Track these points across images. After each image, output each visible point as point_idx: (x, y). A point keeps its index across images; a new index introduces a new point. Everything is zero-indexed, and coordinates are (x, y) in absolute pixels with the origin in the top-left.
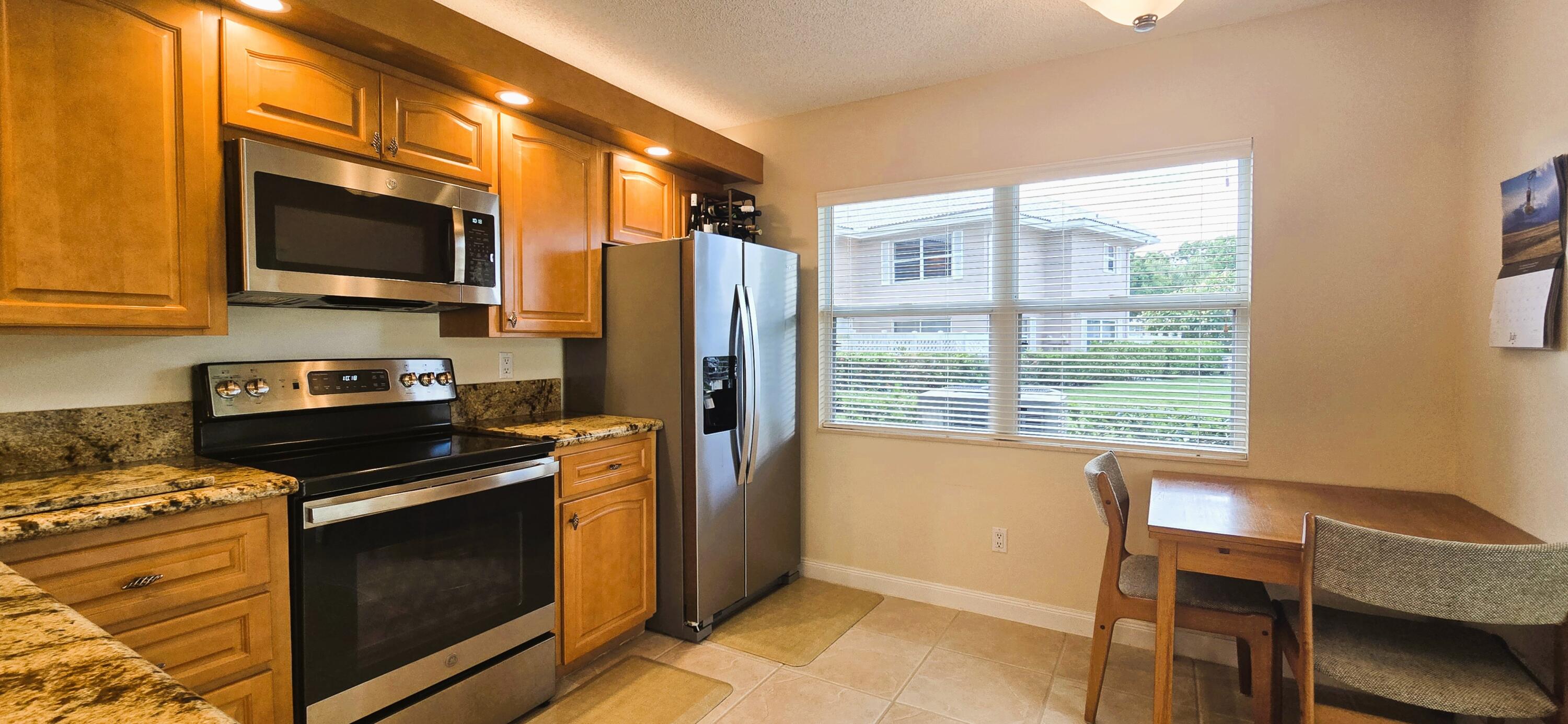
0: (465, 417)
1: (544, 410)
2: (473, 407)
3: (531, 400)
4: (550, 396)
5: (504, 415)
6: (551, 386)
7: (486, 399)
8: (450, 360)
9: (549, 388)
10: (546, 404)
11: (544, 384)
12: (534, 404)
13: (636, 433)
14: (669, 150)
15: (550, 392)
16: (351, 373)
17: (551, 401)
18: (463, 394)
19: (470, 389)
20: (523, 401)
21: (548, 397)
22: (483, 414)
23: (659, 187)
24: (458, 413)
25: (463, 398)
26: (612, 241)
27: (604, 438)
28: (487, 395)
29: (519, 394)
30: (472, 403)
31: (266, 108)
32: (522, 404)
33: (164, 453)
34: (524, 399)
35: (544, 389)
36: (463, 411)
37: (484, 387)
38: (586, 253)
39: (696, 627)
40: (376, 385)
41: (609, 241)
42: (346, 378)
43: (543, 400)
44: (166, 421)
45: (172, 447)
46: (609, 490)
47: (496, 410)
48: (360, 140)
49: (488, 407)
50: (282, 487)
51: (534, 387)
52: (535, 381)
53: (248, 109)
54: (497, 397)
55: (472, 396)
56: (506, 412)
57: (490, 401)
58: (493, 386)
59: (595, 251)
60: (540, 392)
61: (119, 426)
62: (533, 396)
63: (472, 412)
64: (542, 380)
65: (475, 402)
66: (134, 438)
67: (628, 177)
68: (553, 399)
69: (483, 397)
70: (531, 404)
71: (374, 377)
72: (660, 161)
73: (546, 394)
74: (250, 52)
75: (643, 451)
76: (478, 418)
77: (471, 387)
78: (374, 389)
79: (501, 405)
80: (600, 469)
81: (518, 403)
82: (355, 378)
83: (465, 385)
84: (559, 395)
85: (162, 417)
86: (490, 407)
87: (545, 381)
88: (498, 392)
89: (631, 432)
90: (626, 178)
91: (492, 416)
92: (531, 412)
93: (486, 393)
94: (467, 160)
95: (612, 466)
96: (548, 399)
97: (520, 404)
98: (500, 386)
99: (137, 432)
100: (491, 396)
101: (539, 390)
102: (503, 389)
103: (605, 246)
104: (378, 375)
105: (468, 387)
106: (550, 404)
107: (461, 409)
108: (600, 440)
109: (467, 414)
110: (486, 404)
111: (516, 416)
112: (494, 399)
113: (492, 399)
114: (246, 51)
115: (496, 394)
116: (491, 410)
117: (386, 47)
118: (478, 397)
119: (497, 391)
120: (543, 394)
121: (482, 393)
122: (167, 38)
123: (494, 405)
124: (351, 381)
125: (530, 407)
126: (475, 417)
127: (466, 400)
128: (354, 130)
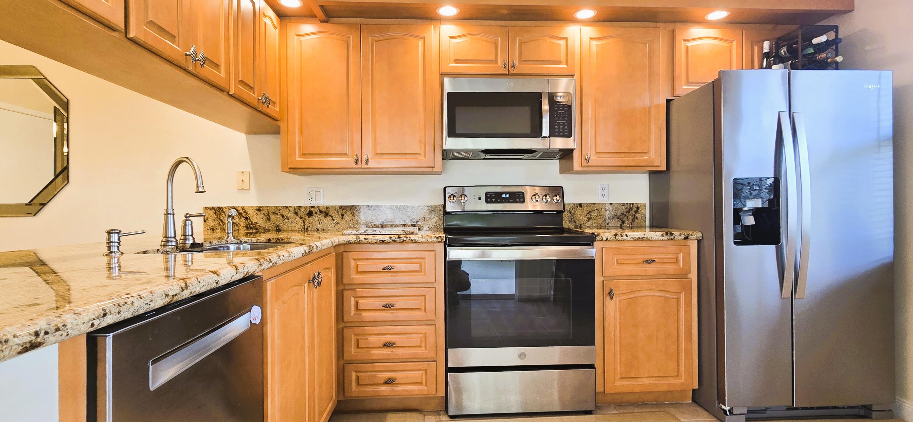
0: (574, 224)
1: (631, 224)
2: (579, 218)
3: (621, 217)
4: (637, 215)
5: (600, 225)
6: (638, 208)
7: (588, 213)
8: (562, 188)
9: (635, 209)
10: (633, 220)
11: (631, 206)
12: (623, 220)
13: (672, 239)
14: (727, 11)
15: (636, 212)
16: (506, 193)
17: (637, 219)
18: (573, 209)
19: (577, 207)
20: (615, 217)
21: (635, 215)
22: (585, 223)
23: (726, 45)
24: (569, 221)
25: (573, 212)
26: (675, 96)
27: (638, 239)
28: (589, 211)
29: (612, 212)
30: (579, 215)
31: (456, 61)
32: (614, 219)
33: (433, 227)
34: (616, 216)
35: (632, 210)
36: (572, 220)
37: (587, 206)
38: (650, 108)
39: (726, 410)
40: (518, 200)
41: (673, 96)
42: (503, 196)
43: (631, 218)
44: (434, 213)
45: (436, 225)
46: (645, 279)
47: (595, 221)
48: (498, 66)
49: (589, 219)
50: (438, 238)
51: (623, 208)
52: (624, 204)
53: (449, 64)
54: (596, 213)
55: (578, 211)
56: (602, 223)
57: (591, 215)
58: (592, 205)
59: (658, 106)
60: (628, 212)
61: (419, 213)
62: (623, 214)
63: (578, 221)
64: (630, 204)
65: (581, 215)
66: (423, 219)
67: (689, 44)
68: (639, 217)
69: (586, 212)
70: (621, 219)
71: (517, 196)
72: (719, 23)
73: (634, 213)
74: (450, 37)
75: (681, 255)
76: (582, 225)
77: (578, 205)
78: (516, 202)
79: (599, 219)
80: (637, 261)
81: (611, 218)
82: (507, 196)
83: (574, 204)
84: (645, 215)
85: (432, 211)
86: (590, 219)
87: (633, 204)
88: (597, 210)
89: (666, 238)
90: (687, 45)
91: (592, 225)
92: (621, 225)
93: (588, 209)
94: (559, 62)
95: (647, 262)
96: (635, 217)
97: (613, 218)
98: (598, 206)
99: (424, 216)
100: (591, 212)
101: (628, 210)
102: (600, 208)
103: (668, 101)
104: (519, 195)
105: (576, 205)
106: (636, 221)
107: (571, 219)
108: (635, 240)
109: (575, 222)
110: (588, 217)
111: (610, 227)
112: (594, 214)
113: (592, 214)
114: (449, 37)
115: (595, 210)
116: (591, 221)
117: (505, 12)
118: (583, 211)
119: (595, 209)
120: (630, 213)
121: (585, 209)
122: (420, 43)
123: (593, 218)
124: (506, 198)
125: (621, 221)
126: (581, 225)
127: (574, 213)
128: (495, 61)
